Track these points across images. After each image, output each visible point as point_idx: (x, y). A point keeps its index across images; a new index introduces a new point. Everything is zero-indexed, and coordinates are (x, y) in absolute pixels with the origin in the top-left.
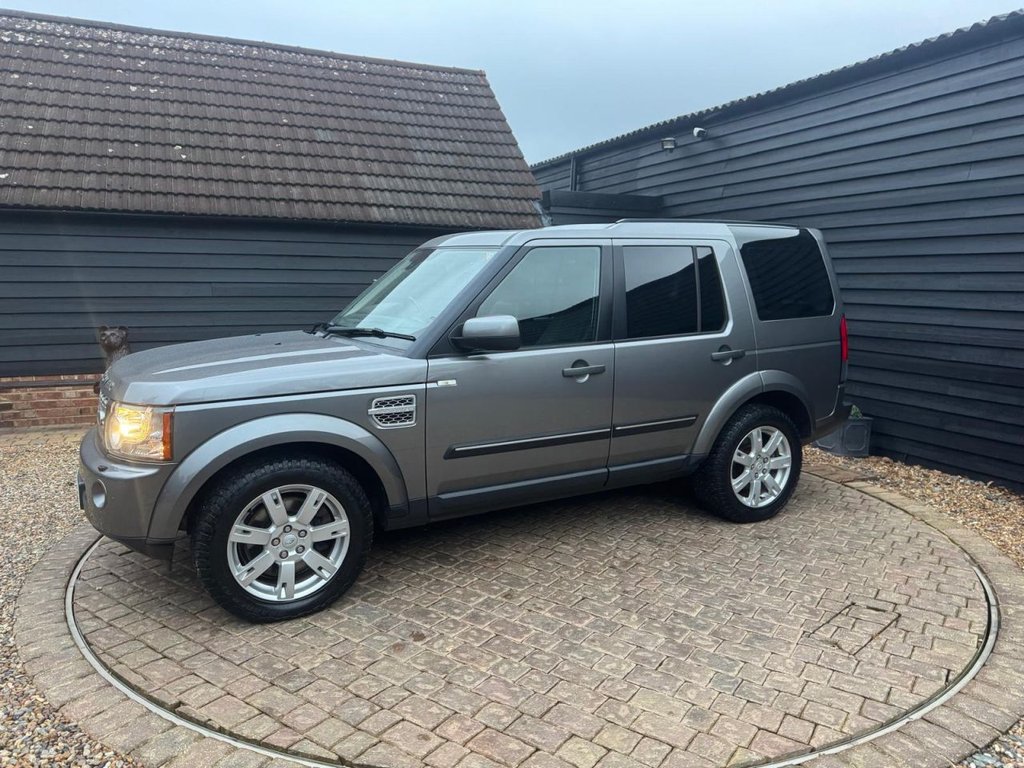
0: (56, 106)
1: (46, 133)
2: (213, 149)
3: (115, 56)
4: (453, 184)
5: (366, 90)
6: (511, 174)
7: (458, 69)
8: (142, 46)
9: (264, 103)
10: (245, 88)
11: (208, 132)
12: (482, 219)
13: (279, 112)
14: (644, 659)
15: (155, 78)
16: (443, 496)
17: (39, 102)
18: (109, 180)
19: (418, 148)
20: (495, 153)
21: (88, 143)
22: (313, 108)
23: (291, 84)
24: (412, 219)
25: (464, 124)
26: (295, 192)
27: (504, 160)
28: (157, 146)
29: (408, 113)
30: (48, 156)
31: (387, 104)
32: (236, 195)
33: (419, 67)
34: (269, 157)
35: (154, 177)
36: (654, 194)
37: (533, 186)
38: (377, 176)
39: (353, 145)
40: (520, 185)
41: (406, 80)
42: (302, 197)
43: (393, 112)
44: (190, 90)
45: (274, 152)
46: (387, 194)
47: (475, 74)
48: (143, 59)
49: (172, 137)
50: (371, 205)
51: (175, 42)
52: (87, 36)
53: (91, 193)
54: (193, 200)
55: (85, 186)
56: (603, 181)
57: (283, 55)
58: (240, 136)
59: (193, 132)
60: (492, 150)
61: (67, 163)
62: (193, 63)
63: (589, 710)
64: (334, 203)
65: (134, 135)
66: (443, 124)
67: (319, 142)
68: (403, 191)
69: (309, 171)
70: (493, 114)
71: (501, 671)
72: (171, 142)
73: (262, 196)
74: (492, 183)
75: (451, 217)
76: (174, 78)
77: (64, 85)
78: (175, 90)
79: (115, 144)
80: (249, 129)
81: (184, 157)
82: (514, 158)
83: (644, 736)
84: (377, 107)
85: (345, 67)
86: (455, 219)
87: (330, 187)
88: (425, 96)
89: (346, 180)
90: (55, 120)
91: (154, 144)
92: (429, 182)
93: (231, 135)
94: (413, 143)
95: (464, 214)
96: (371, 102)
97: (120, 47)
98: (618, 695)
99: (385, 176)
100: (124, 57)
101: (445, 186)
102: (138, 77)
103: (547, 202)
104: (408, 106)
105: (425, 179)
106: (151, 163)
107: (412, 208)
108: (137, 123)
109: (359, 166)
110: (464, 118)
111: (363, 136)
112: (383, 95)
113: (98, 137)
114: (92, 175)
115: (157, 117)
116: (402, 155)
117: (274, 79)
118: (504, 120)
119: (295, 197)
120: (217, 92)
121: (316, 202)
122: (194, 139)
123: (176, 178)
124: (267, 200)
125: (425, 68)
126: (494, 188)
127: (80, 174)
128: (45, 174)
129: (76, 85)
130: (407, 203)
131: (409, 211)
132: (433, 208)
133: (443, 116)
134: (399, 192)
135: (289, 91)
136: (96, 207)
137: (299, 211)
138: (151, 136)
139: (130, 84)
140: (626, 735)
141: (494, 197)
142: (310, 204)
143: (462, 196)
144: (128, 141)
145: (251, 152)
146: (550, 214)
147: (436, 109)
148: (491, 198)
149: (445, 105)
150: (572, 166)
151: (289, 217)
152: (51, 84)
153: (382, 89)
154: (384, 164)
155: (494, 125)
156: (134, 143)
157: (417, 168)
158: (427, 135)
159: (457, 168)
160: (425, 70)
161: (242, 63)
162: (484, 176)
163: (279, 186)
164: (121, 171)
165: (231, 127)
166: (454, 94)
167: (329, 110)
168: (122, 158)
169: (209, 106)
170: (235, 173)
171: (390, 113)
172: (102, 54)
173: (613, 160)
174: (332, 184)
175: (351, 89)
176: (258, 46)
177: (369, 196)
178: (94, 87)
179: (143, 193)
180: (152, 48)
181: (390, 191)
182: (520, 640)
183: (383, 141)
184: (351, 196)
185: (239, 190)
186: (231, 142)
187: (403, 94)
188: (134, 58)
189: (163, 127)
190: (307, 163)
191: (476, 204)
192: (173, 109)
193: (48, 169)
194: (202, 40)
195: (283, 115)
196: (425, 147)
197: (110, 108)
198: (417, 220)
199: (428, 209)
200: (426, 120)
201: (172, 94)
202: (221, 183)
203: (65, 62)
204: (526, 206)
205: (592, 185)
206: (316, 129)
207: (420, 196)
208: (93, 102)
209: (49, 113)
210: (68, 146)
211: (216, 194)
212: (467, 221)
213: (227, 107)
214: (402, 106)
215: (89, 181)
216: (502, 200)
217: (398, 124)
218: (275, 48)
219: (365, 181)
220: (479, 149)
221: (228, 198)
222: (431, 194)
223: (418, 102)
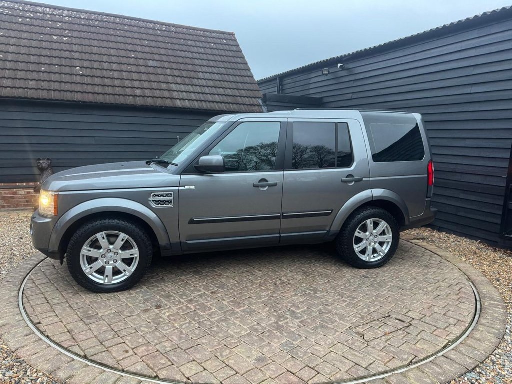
0: (15, 45)
1: (10, 60)
2: (96, 69)
3: (46, 21)
4: (218, 90)
5: (175, 41)
6: (248, 85)
7: (221, 32)
8: (60, 16)
9: (123, 46)
10: (113, 39)
11: (93, 61)
12: (232, 107)
13: (130, 51)
14: (256, 331)
15: (66, 32)
16: (188, 242)
17: (7, 43)
18: (43, 84)
19: (200, 71)
20: (239, 74)
21: (32, 65)
22: (147, 50)
23: (136, 37)
24: (197, 107)
25: (224, 59)
26: (138, 92)
27: (244, 78)
28: (67, 67)
29: (196, 53)
30: (11, 71)
31: (185, 48)
32: (108, 93)
33: (201, 30)
34: (124, 74)
35: (66, 83)
36: (318, 96)
37: (258, 91)
38: (180, 84)
39: (167, 69)
40: (252, 91)
41: (195, 36)
42: (141, 95)
43: (188, 52)
44: (84, 39)
45: (127, 71)
46: (185, 93)
47: (229, 34)
48: (60, 23)
49: (75, 63)
50: (176, 99)
51: (77, 14)
52: (31, 10)
53: (33, 91)
54: (86, 95)
55: (30, 87)
56: (293, 89)
57: (132, 22)
58: (110, 63)
59: (86, 61)
60: (238, 73)
61: (20, 75)
62: (86, 25)
63: (210, 350)
64: (158, 98)
65: (55, 61)
66: (213, 59)
67: (150, 67)
68: (193, 92)
69: (145, 81)
70: (238, 54)
71: (184, 327)
72: (74, 65)
73: (121, 93)
74: (238, 89)
75: (217, 106)
76: (76, 32)
77: (19, 35)
78: (77, 39)
79: (46, 66)
80: (115, 59)
81: (81, 73)
82: (249, 77)
83: (228, 366)
84: (180, 49)
85: (164, 29)
86: (219, 108)
87: (156, 90)
88: (205, 45)
89: (164, 86)
90: (14, 53)
91: (66, 66)
92: (206, 88)
93: (105, 63)
94: (198, 69)
95: (223, 104)
96: (177, 47)
97: (49, 16)
98: (230, 345)
99: (184, 85)
100: (50, 21)
101: (214, 91)
102: (58, 32)
103: (265, 99)
104: (196, 50)
105: (204, 87)
106: (64, 76)
107: (197, 101)
108: (57, 55)
109: (170, 79)
110: (224, 56)
111: (173, 64)
112: (183, 44)
113: (37, 62)
114: (33, 81)
115: (67, 52)
116: (192, 74)
117: (128, 35)
118: (244, 58)
119: (138, 94)
120: (98, 40)
121: (148, 97)
122: (86, 64)
123: (77, 84)
124: (124, 96)
125: (204, 31)
126: (239, 92)
127: (27, 81)
128: (9, 80)
129: (26, 35)
130: (195, 98)
131: (196, 103)
132: (207, 101)
133: (213, 55)
134: (191, 93)
135: (136, 40)
136: (36, 97)
137: (140, 102)
138: (64, 62)
139: (54, 35)
140: (218, 364)
141: (239, 96)
142: (145, 98)
143: (222, 95)
144: (52, 64)
145: (116, 71)
146: (267, 106)
147: (209, 51)
148: (237, 97)
149: (214, 49)
150: (278, 81)
151: (135, 104)
152: (13, 34)
153: (183, 41)
154: (183, 78)
155: (239, 60)
156: (55, 65)
157: (200, 81)
158: (205, 64)
159: (220, 81)
160: (204, 32)
161: (111, 26)
162: (234, 86)
163: (129, 89)
164: (48, 80)
165: (105, 58)
166: (219, 44)
167: (155, 51)
168: (49, 73)
169: (94, 47)
170: (107, 82)
171: (187, 53)
172: (39, 19)
173: (298, 79)
174: (157, 88)
175: (167, 40)
176: (120, 17)
177: (175, 94)
178: (34, 37)
179: (60, 91)
180: (65, 17)
181: (186, 92)
182: (203, 314)
183: (183, 67)
184: (167, 94)
185: (109, 90)
186: (106, 66)
187: (193, 44)
188: (56, 22)
189: (70, 58)
190: (144, 77)
191: (230, 100)
192: (76, 48)
193: (11, 78)
194: (91, 14)
195: (132, 53)
196: (204, 71)
197: (43, 47)
198: (200, 107)
199: (205, 102)
200: (205, 57)
201: (74, 41)
202: (100, 87)
203: (20, 23)
204: (254, 101)
205: (288, 91)
206: (149, 60)
207: (201, 95)
208: (34, 44)
209: (12, 49)
210: (21, 66)
211: (97, 92)
212: (225, 108)
213: (103, 48)
214: (192, 49)
215: (32, 84)
216: (243, 98)
217: (191, 59)
218: (128, 18)
219: (174, 87)
220: (232, 72)
221: (103, 94)
222: (207, 94)
223: (201, 48)
